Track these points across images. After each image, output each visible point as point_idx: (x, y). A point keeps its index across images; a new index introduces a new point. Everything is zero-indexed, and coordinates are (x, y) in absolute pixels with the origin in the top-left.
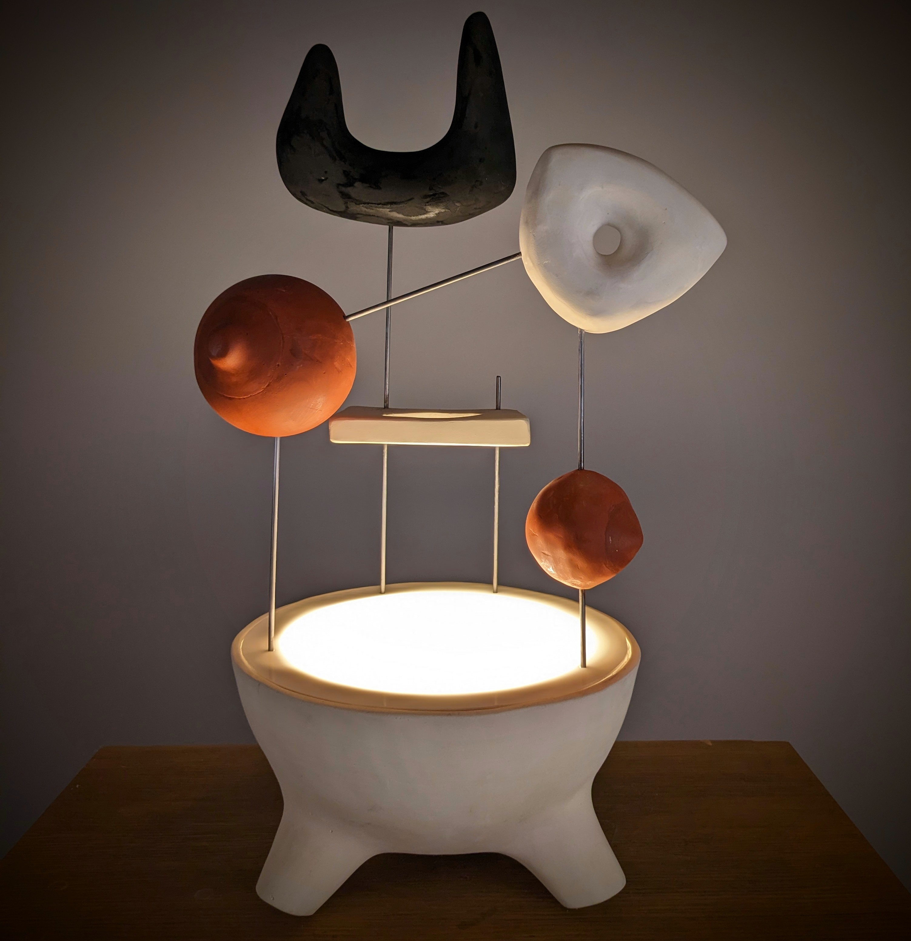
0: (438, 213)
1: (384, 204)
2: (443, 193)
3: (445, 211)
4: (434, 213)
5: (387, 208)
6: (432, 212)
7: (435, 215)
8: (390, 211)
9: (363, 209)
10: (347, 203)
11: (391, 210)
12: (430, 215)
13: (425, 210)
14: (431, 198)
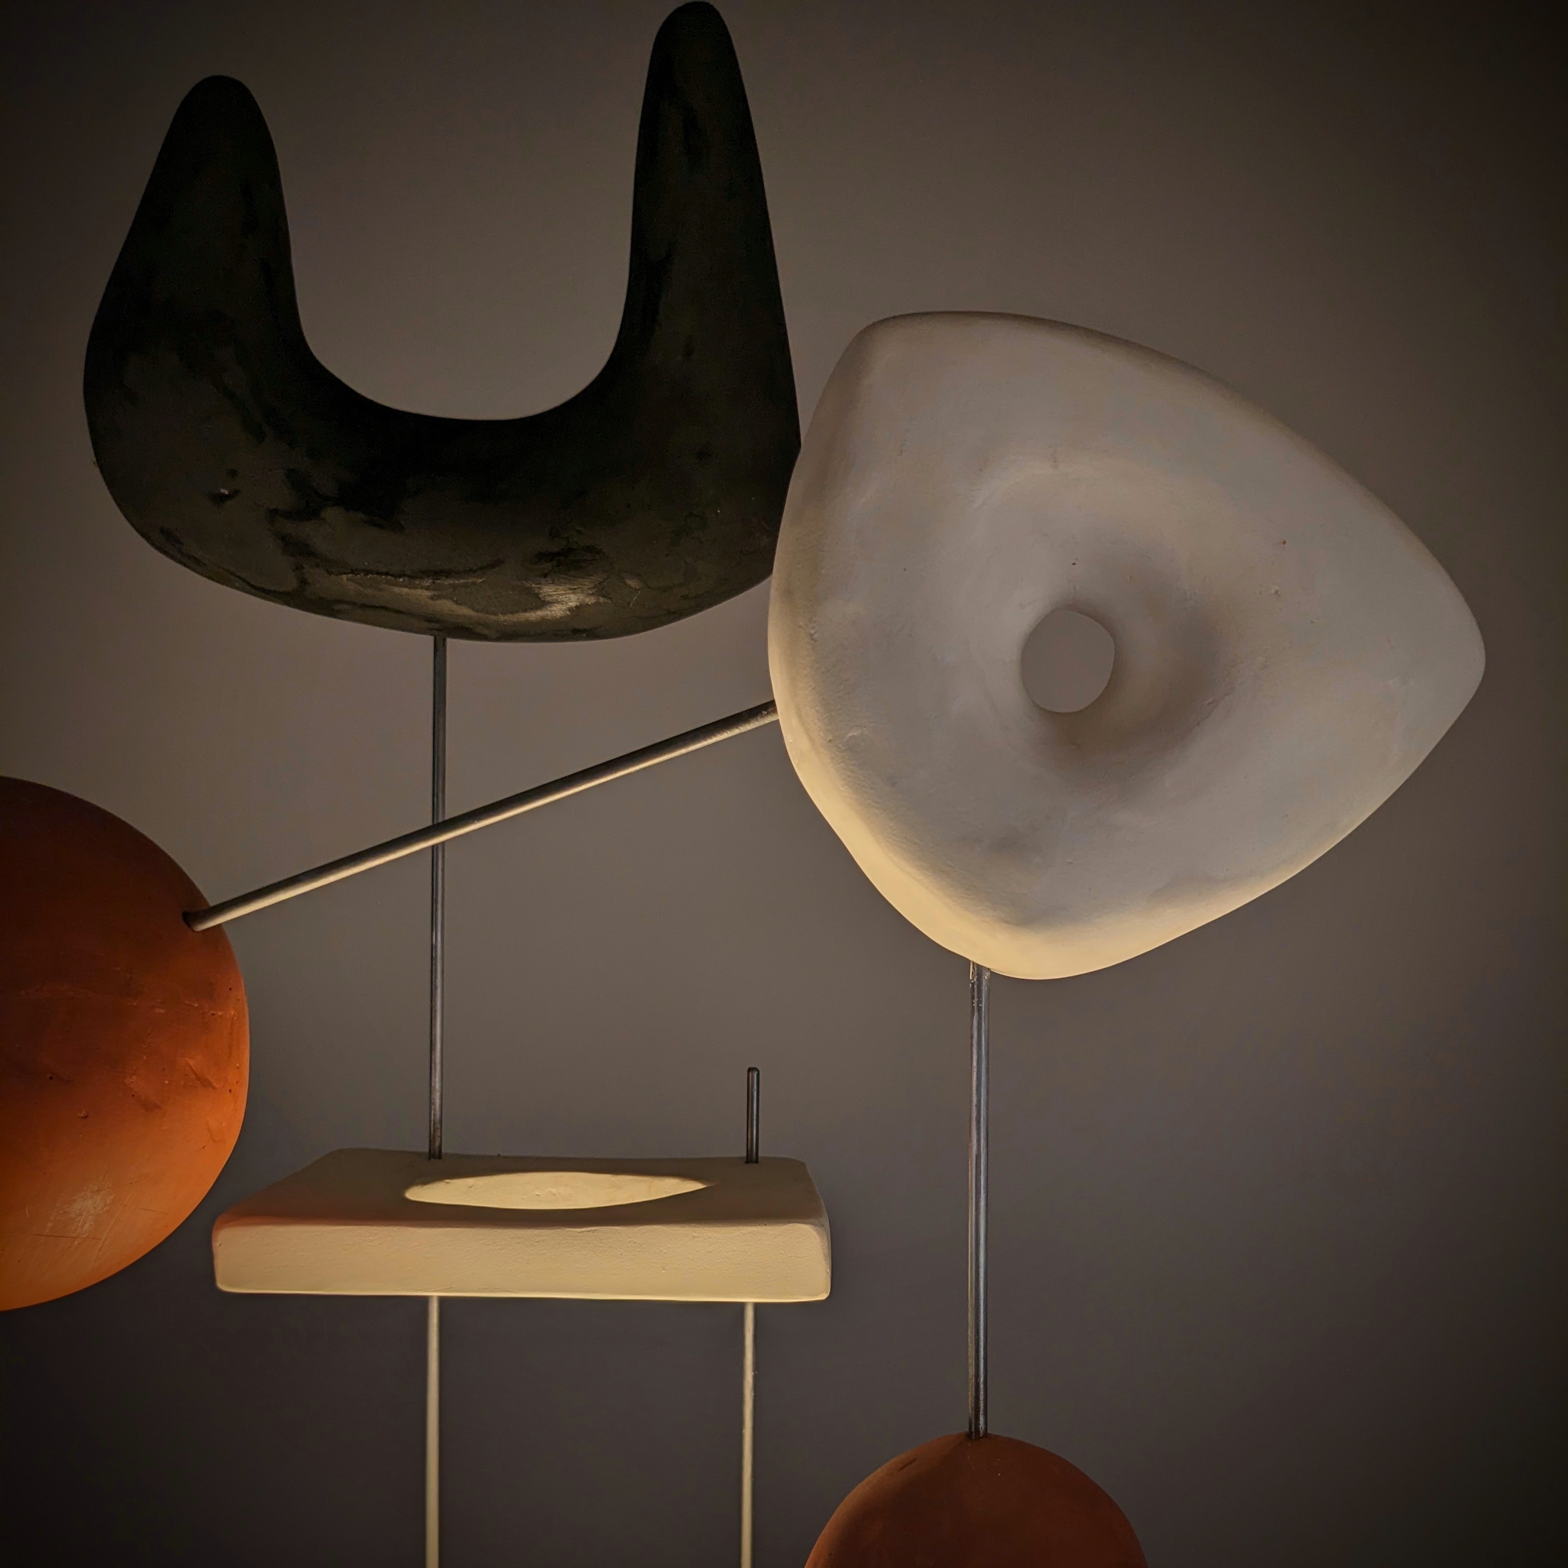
0: (577, 607)
1: (412, 577)
2: (590, 549)
3: (597, 603)
4: (564, 608)
5: (422, 588)
6: (558, 602)
7: (568, 613)
8: (432, 598)
9: (347, 584)
10: (302, 568)
11: (436, 593)
12: (553, 612)
13: (537, 596)
14: (555, 563)
